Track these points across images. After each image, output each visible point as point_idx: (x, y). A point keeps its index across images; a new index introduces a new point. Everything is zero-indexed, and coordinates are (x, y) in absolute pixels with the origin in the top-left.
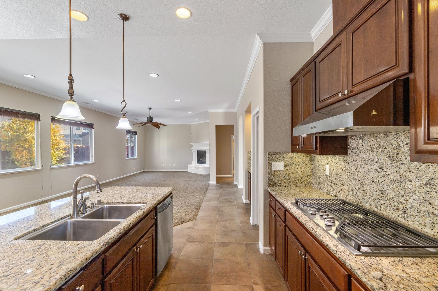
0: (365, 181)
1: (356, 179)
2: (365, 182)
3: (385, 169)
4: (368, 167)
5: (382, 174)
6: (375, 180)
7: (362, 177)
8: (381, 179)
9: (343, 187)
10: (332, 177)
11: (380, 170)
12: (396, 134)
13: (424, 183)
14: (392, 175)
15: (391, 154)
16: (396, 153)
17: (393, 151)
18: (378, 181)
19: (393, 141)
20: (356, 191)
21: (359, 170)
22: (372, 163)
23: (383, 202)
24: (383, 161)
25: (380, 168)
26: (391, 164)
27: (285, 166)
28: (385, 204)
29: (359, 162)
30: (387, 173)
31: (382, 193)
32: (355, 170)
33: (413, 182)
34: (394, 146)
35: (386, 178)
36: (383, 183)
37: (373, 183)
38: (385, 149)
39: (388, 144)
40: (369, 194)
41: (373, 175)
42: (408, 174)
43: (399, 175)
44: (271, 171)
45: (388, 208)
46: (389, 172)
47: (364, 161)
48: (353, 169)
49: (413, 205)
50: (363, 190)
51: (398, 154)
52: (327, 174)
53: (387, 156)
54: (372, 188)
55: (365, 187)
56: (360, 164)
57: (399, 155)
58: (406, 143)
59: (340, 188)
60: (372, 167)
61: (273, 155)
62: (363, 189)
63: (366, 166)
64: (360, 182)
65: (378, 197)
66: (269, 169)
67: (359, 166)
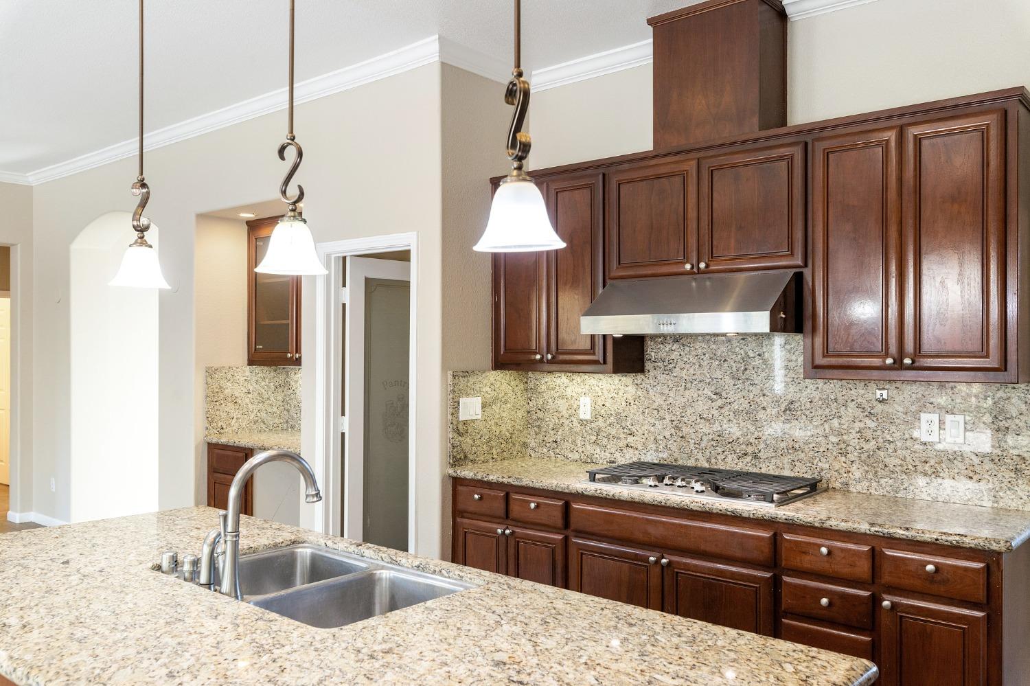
0: (685, 419)
1: (665, 419)
2: (686, 421)
3: (724, 394)
4: (691, 393)
5: (720, 402)
6: (705, 416)
7: (678, 413)
8: (717, 411)
9: (631, 439)
10: (600, 422)
11: (715, 397)
12: (743, 339)
13: (783, 409)
14: (736, 403)
15: (734, 369)
16: (742, 368)
17: (739, 365)
18: (711, 416)
19: (737, 349)
20: (665, 441)
21: (671, 400)
22: (700, 385)
23: (720, 450)
24: (721, 382)
25: (716, 394)
26: (734, 385)
27: (484, 406)
28: (724, 452)
29: (672, 386)
30: (728, 401)
31: (718, 436)
32: (662, 402)
33: (768, 410)
34: (740, 356)
35: (725, 411)
36: (721, 417)
37: (703, 421)
38: (724, 361)
39: (730, 353)
40: (693, 441)
41: (701, 407)
42: (762, 398)
43: (747, 401)
44: (458, 422)
45: (730, 457)
46: (732, 399)
47: (684, 384)
48: (659, 400)
49: (768, 443)
50: (682, 437)
51: (746, 369)
52: (582, 417)
53: (729, 372)
54: (700, 430)
55: (686, 430)
56: (674, 389)
57: (748, 371)
58: (757, 353)
59: (622, 443)
60: (700, 392)
61: (462, 377)
62: (681, 435)
63: (687, 392)
64: (675, 423)
65: (712, 443)
66: (454, 418)
67: (671, 394)
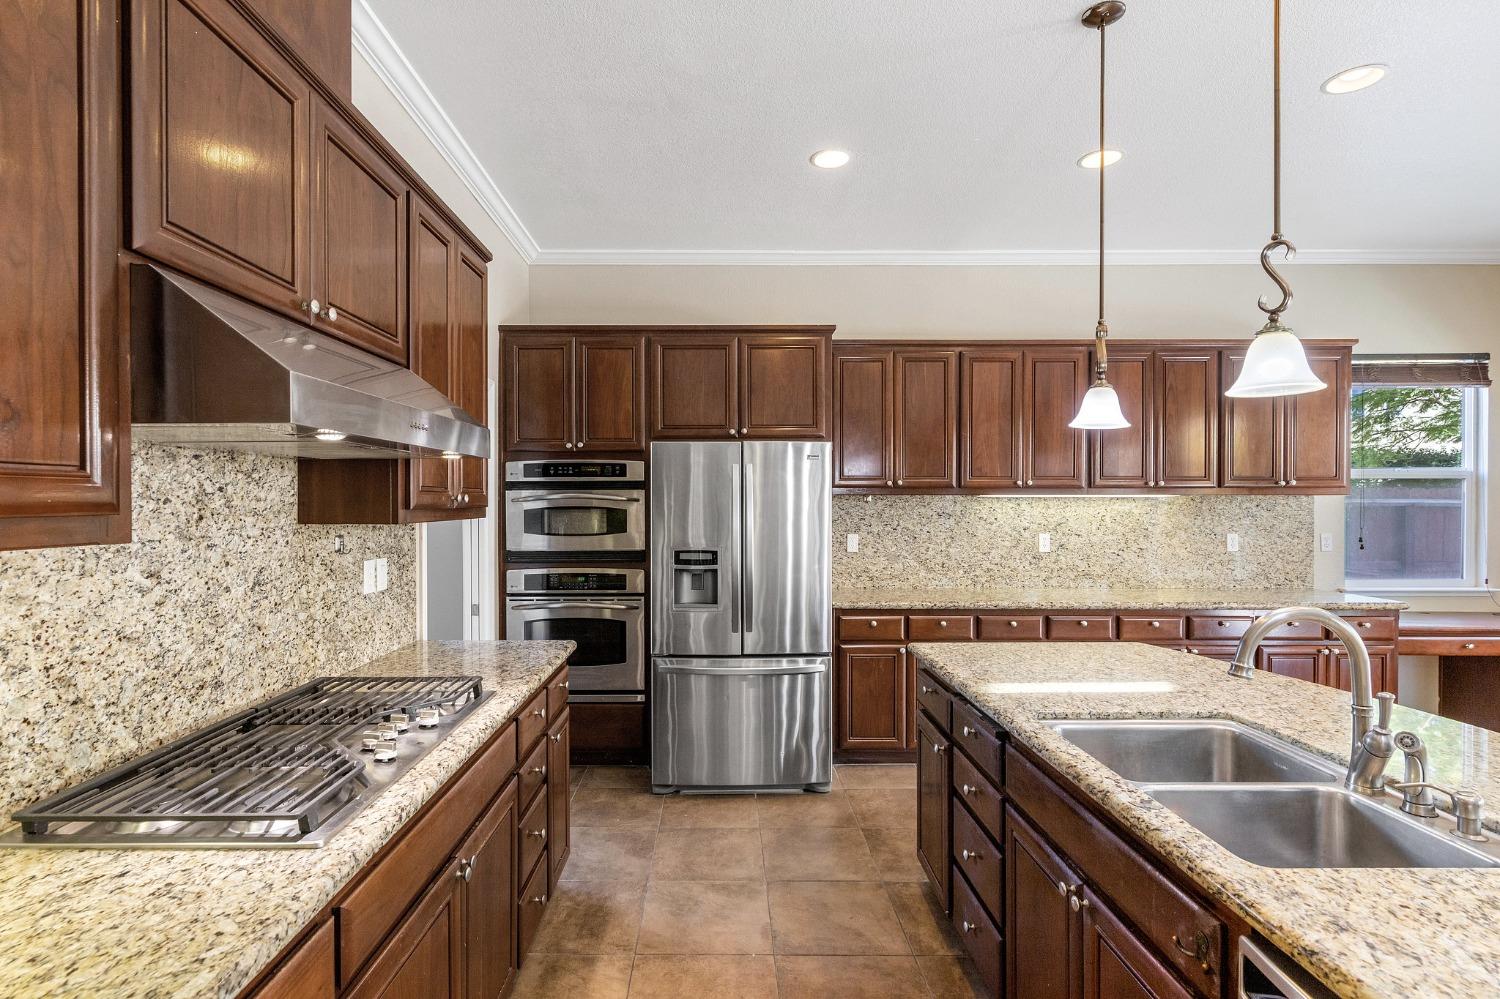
0: (83, 654)
1: (24, 669)
2: (85, 658)
3: (165, 575)
5: (158, 593)
6: (128, 631)
7: (64, 643)
8: (153, 614)
11: (148, 583)
12: (196, 457)
13: (251, 584)
14: (185, 589)
15: (183, 518)
16: (196, 516)
17: (190, 510)
18: (140, 628)
19: (188, 476)
20: (27, 731)
21: (45, 612)
22: (117, 561)
23: (158, 697)
24: (160, 548)
25: (150, 576)
26: (184, 551)
28: (166, 698)
29: (45, 572)
30: (173, 586)
31: (156, 668)
32: (16, 624)
33: (233, 591)
34: (191, 492)
35: (168, 609)
36: (159, 626)
37: (124, 644)
38: (165, 503)
39: (175, 484)
40: (103, 702)
42: (224, 571)
43: (203, 581)
45: (176, 705)
46: (178, 581)
47: (80, 562)
50: (75, 703)
51: (201, 518)
53: (173, 526)
54: (117, 670)
55: (83, 680)
56: (52, 581)
57: (205, 520)
58: (218, 485)
60: (117, 578)
62: (72, 698)
63: (87, 581)
64: (54, 673)
65: (144, 687)
67: (44, 595)
